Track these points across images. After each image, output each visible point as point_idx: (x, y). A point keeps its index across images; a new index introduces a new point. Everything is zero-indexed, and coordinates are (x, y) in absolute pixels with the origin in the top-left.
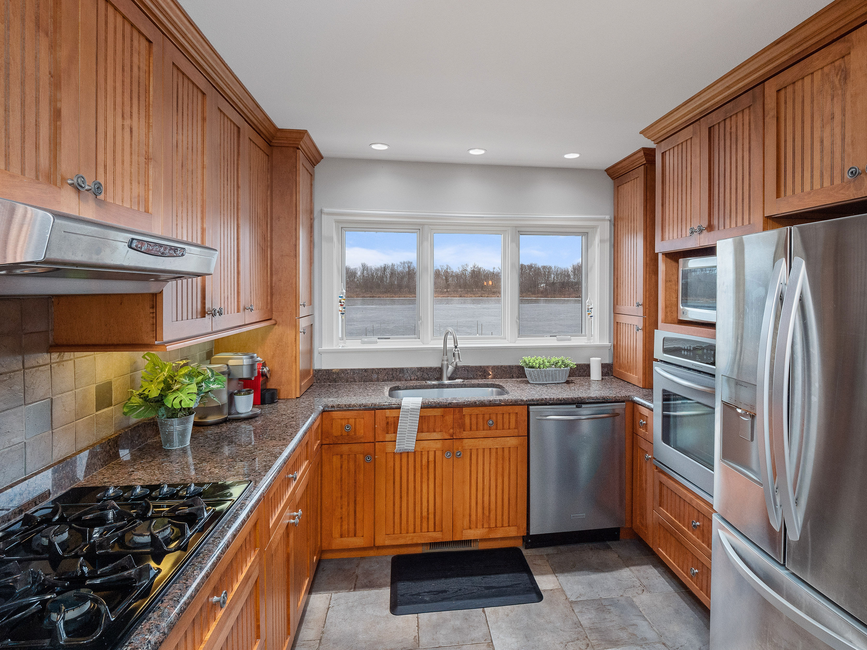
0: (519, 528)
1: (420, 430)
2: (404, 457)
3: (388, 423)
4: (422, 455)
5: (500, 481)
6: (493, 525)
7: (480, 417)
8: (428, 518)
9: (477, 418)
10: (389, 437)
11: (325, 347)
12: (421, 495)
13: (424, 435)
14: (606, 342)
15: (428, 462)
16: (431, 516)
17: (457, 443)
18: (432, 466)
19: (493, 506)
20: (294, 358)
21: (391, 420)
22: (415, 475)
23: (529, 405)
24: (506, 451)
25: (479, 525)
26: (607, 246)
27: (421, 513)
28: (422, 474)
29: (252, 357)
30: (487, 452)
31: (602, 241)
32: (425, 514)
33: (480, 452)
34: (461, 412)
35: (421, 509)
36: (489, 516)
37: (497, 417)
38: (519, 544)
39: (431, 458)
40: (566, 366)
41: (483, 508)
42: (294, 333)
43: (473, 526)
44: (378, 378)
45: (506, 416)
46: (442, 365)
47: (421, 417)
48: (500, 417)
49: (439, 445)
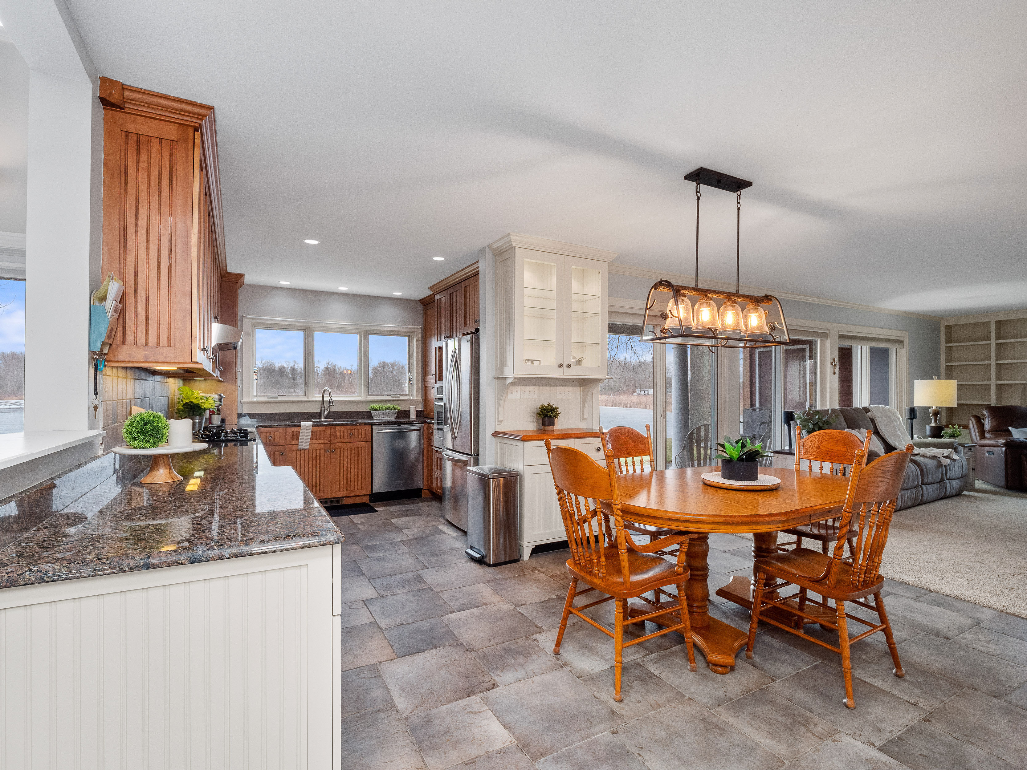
0: (366, 490)
1: (312, 438)
2: (303, 452)
3: (293, 435)
4: (312, 452)
5: (356, 465)
6: (352, 489)
7: (346, 431)
8: (316, 487)
9: (344, 432)
10: (294, 442)
11: (245, 399)
12: (312, 474)
13: (314, 441)
14: (420, 398)
15: (316, 456)
16: (318, 485)
17: (332, 446)
18: (318, 458)
19: (352, 479)
20: (234, 402)
21: (295, 433)
22: (308, 463)
23: (372, 425)
24: (360, 449)
25: (345, 490)
26: (420, 343)
27: (312, 484)
28: (312, 462)
29: (220, 395)
30: (349, 450)
31: (417, 340)
32: (314, 484)
33: (346, 450)
34: (335, 428)
35: (312, 481)
36: (350, 485)
37: (354, 431)
38: (366, 500)
39: (318, 454)
40: (395, 409)
41: (347, 481)
42: (234, 387)
43: (341, 490)
44: (279, 418)
45: (360, 431)
46: (321, 410)
47: (312, 431)
48: (356, 431)
49: (322, 446)
